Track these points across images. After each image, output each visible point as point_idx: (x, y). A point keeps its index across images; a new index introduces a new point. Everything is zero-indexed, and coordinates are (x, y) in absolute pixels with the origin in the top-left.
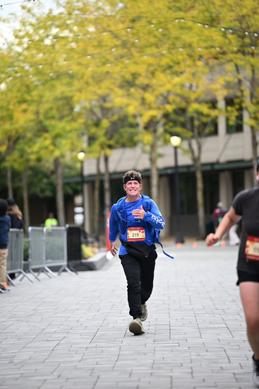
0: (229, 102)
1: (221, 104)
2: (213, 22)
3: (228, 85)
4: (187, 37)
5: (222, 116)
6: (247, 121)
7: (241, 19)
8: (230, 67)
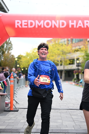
0: (61, 61)
1: (59, 61)
2: (58, 50)
3: (60, 59)
4: (55, 52)
5: (59, 63)
6: (63, 64)
7: (62, 50)
8: (61, 56)
